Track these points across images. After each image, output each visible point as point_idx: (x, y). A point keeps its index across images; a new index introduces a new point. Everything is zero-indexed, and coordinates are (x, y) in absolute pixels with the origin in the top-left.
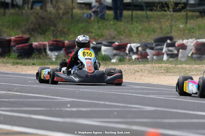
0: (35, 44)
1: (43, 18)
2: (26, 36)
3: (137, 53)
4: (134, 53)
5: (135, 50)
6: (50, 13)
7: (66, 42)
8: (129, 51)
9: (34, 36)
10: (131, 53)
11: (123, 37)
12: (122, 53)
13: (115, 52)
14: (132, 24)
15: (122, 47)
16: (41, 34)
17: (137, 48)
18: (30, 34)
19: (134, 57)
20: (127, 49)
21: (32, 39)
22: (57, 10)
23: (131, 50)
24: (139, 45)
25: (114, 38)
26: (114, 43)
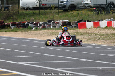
0: (6, 23)
1: (8, 14)
2: (3, 21)
3: (42, 26)
4: (41, 26)
5: (41, 25)
6: (11, 12)
7: (17, 22)
8: (39, 25)
9: (6, 21)
10: (40, 26)
11: (37, 20)
12: (36, 26)
13: (34, 26)
14: (40, 15)
15: (36, 24)
16: (8, 20)
17: (42, 24)
18: (4, 20)
19: (41, 27)
20: (38, 24)
21: (5, 22)
22: (13, 11)
23: (40, 25)
24: (42, 23)
25: (34, 20)
26: (34, 22)
